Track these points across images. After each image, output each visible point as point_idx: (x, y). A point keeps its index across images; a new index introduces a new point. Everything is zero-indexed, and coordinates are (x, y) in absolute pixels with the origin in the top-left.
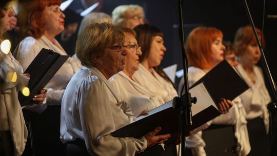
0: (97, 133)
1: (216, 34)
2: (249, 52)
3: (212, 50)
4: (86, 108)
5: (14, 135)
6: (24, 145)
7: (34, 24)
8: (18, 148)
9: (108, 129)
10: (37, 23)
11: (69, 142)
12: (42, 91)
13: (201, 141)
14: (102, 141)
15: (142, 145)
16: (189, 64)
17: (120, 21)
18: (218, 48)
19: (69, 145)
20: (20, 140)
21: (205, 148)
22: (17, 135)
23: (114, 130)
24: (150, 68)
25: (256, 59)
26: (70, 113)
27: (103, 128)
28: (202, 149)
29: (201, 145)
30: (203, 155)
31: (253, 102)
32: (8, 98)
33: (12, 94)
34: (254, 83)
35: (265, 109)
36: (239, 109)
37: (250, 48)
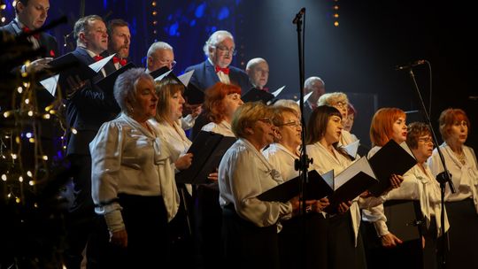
0: (244, 196)
1: (398, 114)
2: (454, 132)
3: (394, 128)
4: (234, 174)
5: (165, 199)
6: (177, 209)
7: (214, 111)
8: (170, 211)
9: (253, 192)
10: (217, 110)
13: (383, 215)
14: (247, 203)
15: (287, 208)
18: (400, 128)
21: (386, 223)
22: (169, 200)
23: (260, 193)
24: (329, 145)
25: (463, 137)
26: (223, 180)
27: (249, 191)
28: (383, 224)
29: (382, 219)
30: (385, 230)
31: (462, 183)
32: (162, 169)
33: (165, 165)
34: (464, 163)
35: (474, 189)
36: (424, 184)
37: (455, 127)
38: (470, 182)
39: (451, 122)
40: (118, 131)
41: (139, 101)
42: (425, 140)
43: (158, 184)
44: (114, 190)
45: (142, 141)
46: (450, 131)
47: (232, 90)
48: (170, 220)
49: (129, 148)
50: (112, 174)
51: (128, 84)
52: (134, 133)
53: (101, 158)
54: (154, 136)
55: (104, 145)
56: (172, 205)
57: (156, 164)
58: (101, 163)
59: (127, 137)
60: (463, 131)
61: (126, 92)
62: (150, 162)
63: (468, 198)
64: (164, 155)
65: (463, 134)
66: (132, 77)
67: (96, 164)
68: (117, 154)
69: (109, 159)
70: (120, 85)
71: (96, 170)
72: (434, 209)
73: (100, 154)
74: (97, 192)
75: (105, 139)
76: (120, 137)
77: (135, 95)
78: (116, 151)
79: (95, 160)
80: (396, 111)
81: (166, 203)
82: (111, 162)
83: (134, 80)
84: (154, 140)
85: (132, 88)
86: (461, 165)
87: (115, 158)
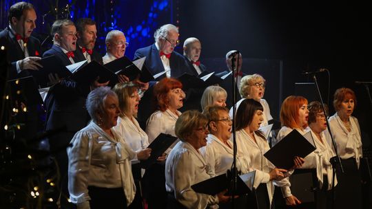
2: (343, 108)
3: (299, 113)
5: (125, 190)
6: (134, 196)
8: (128, 199)
10: (163, 101)
11: (169, 192)
12: (164, 154)
13: (288, 182)
16: (282, 125)
17: (246, 87)
18: (303, 112)
19: (169, 195)
20: (130, 193)
21: (290, 187)
22: (128, 190)
25: (349, 111)
26: (169, 173)
28: (288, 188)
29: (287, 185)
30: (289, 193)
31: (347, 146)
32: (122, 166)
33: (124, 164)
34: (350, 130)
35: (356, 151)
36: (320, 157)
37: (344, 104)
38: (354, 146)
39: (341, 99)
40: (88, 139)
41: (107, 113)
42: (322, 116)
43: (120, 179)
44: (85, 185)
45: (106, 147)
46: (340, 106)
47: (175, 86)
48: (128, 205)
49: (97, 152)
50: (84, 173)
51: (98, 100)
52: (101, 140)
53: (75, 160)
54: (115, 141)
55: (78, 150)
56: (130, 194)
57: (117, 163)
58: (75, 165)
59: (95, 144)
60: (349, 107)
61: (96, 105)
62: (114, 162)
63: (352, 158)
64: (124, 156)
65: (350, 109)
66: (101, 94)
67: (72, 165)
68: (87, 158)
69: (81, 161)
70: (91, 100)
71: (72, 170)
72: (326, 170)
73: (75, 157)
74: (72, 187)
75: (78, 146)
76: (90, 144)
77: (103, 108)
78: (87, 155)
79: (71, 161)
80: (300, 99)
81: (126, 193)
82: (83, 163)
83: (103, 96)
84: (116, 145)
85: (101, 103)
86: (348, 132)
87: (86, 161)
